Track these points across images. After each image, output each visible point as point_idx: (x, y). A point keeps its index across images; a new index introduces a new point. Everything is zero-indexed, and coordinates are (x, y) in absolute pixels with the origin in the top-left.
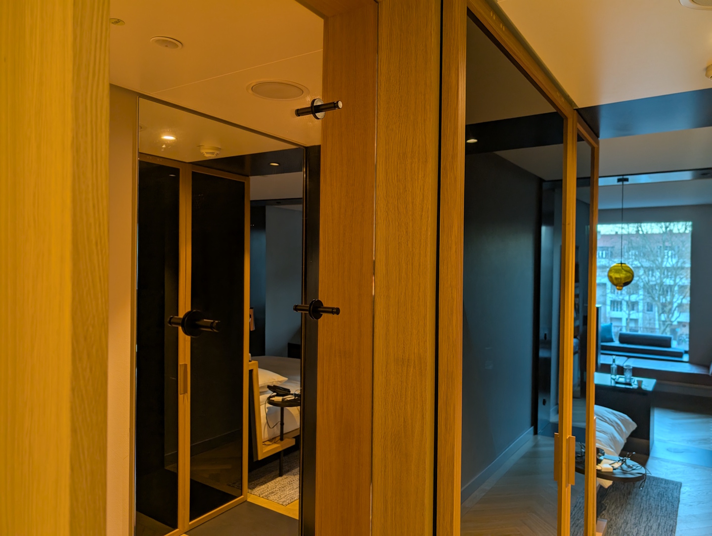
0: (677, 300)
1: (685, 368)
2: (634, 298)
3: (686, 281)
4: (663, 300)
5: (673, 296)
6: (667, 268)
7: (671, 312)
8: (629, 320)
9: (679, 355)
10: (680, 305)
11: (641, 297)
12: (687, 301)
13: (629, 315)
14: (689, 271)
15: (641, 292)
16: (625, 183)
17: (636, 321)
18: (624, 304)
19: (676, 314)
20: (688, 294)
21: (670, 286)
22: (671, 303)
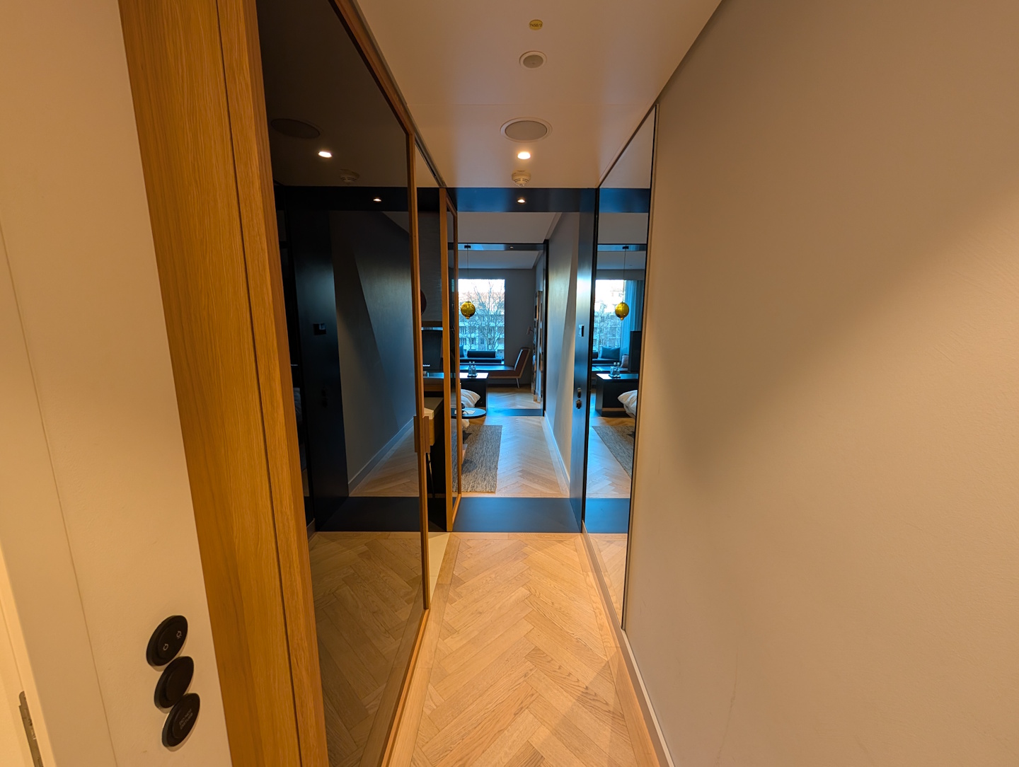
0: (497, 336)
1: (502, 368)
2: (473, 335)
3: (502, 324)
4: (489, 337)
5: (495, 333)
6: (492, 315)
7: (494, 344)
9: (500, 361)
10: (499, 339)
11: (477, 335)
12: (502, 336)
14: (503, 317)
15: (477, 331)
16: (469, 249)
18: (468, 339)
19: (497, 345)
20: (503, 332)
21: (493, 327)
22: (494, 338)
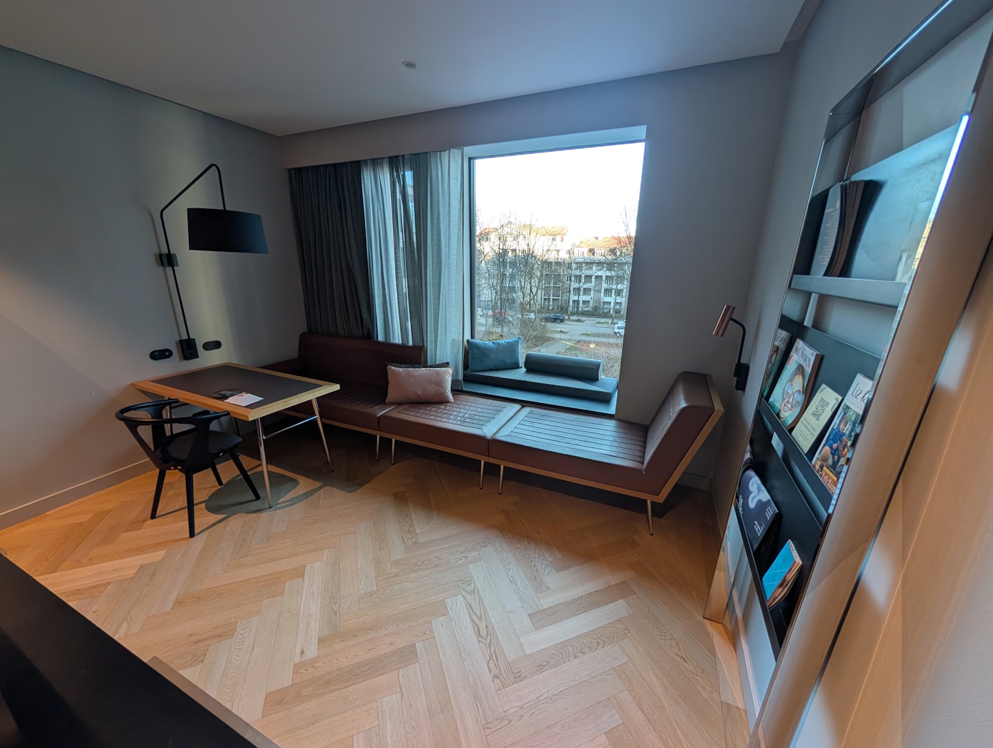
8: (616, 303)
13: (616, 299)
17: (621, 303)
